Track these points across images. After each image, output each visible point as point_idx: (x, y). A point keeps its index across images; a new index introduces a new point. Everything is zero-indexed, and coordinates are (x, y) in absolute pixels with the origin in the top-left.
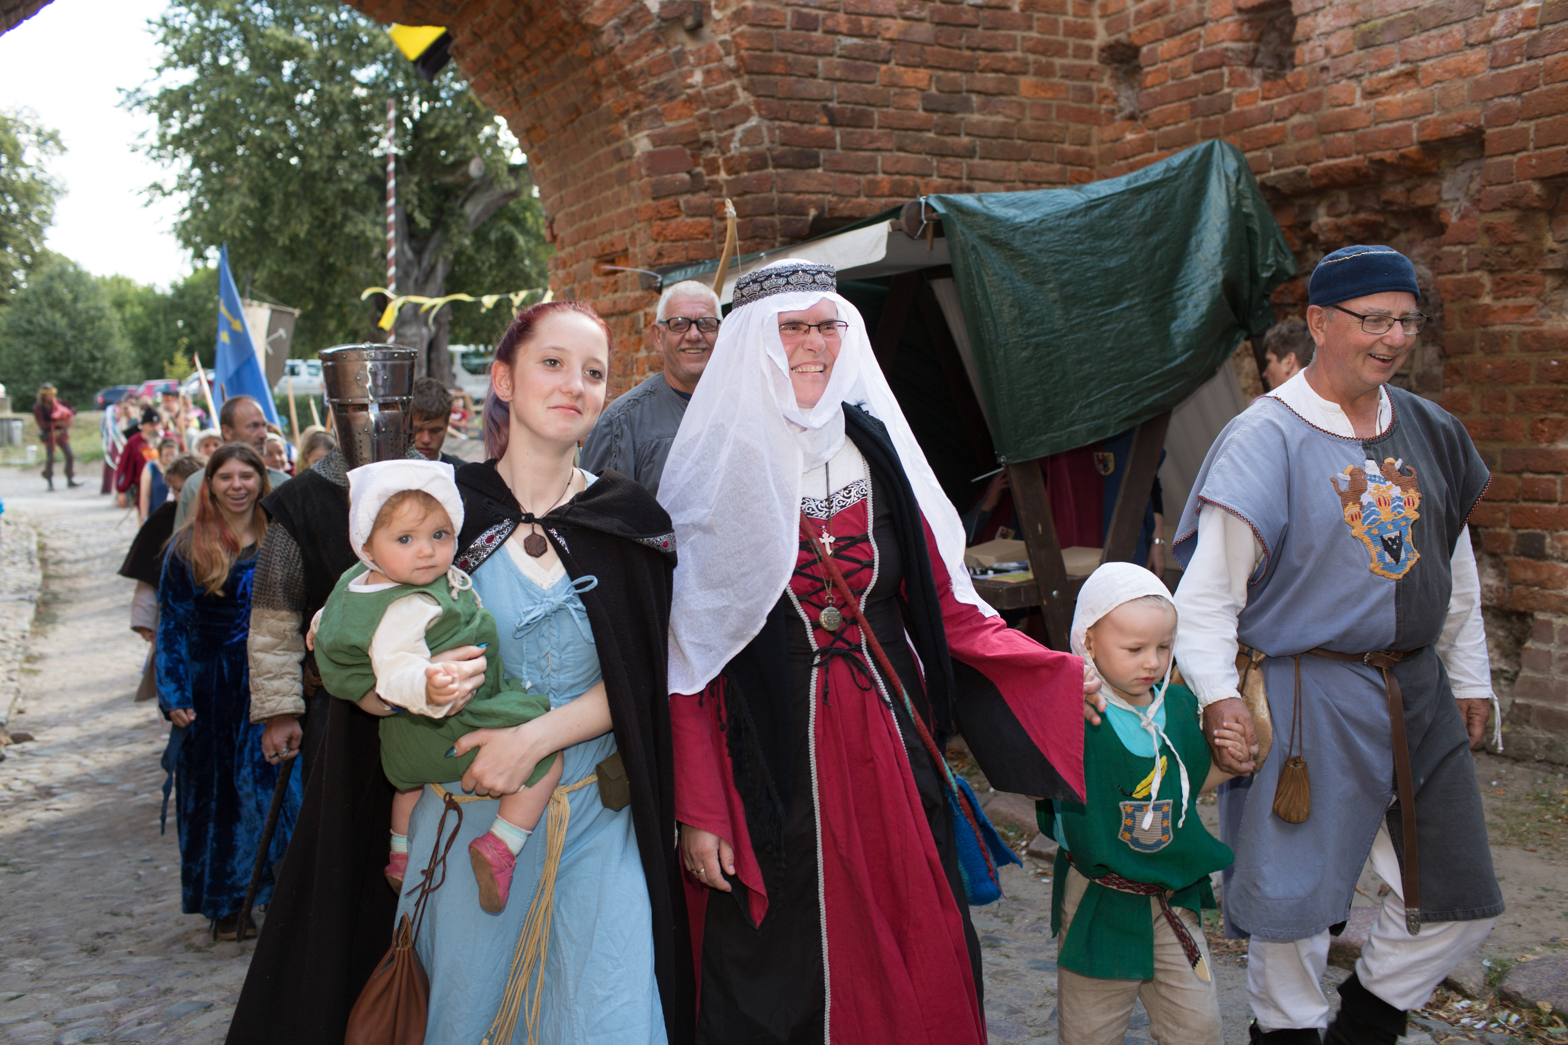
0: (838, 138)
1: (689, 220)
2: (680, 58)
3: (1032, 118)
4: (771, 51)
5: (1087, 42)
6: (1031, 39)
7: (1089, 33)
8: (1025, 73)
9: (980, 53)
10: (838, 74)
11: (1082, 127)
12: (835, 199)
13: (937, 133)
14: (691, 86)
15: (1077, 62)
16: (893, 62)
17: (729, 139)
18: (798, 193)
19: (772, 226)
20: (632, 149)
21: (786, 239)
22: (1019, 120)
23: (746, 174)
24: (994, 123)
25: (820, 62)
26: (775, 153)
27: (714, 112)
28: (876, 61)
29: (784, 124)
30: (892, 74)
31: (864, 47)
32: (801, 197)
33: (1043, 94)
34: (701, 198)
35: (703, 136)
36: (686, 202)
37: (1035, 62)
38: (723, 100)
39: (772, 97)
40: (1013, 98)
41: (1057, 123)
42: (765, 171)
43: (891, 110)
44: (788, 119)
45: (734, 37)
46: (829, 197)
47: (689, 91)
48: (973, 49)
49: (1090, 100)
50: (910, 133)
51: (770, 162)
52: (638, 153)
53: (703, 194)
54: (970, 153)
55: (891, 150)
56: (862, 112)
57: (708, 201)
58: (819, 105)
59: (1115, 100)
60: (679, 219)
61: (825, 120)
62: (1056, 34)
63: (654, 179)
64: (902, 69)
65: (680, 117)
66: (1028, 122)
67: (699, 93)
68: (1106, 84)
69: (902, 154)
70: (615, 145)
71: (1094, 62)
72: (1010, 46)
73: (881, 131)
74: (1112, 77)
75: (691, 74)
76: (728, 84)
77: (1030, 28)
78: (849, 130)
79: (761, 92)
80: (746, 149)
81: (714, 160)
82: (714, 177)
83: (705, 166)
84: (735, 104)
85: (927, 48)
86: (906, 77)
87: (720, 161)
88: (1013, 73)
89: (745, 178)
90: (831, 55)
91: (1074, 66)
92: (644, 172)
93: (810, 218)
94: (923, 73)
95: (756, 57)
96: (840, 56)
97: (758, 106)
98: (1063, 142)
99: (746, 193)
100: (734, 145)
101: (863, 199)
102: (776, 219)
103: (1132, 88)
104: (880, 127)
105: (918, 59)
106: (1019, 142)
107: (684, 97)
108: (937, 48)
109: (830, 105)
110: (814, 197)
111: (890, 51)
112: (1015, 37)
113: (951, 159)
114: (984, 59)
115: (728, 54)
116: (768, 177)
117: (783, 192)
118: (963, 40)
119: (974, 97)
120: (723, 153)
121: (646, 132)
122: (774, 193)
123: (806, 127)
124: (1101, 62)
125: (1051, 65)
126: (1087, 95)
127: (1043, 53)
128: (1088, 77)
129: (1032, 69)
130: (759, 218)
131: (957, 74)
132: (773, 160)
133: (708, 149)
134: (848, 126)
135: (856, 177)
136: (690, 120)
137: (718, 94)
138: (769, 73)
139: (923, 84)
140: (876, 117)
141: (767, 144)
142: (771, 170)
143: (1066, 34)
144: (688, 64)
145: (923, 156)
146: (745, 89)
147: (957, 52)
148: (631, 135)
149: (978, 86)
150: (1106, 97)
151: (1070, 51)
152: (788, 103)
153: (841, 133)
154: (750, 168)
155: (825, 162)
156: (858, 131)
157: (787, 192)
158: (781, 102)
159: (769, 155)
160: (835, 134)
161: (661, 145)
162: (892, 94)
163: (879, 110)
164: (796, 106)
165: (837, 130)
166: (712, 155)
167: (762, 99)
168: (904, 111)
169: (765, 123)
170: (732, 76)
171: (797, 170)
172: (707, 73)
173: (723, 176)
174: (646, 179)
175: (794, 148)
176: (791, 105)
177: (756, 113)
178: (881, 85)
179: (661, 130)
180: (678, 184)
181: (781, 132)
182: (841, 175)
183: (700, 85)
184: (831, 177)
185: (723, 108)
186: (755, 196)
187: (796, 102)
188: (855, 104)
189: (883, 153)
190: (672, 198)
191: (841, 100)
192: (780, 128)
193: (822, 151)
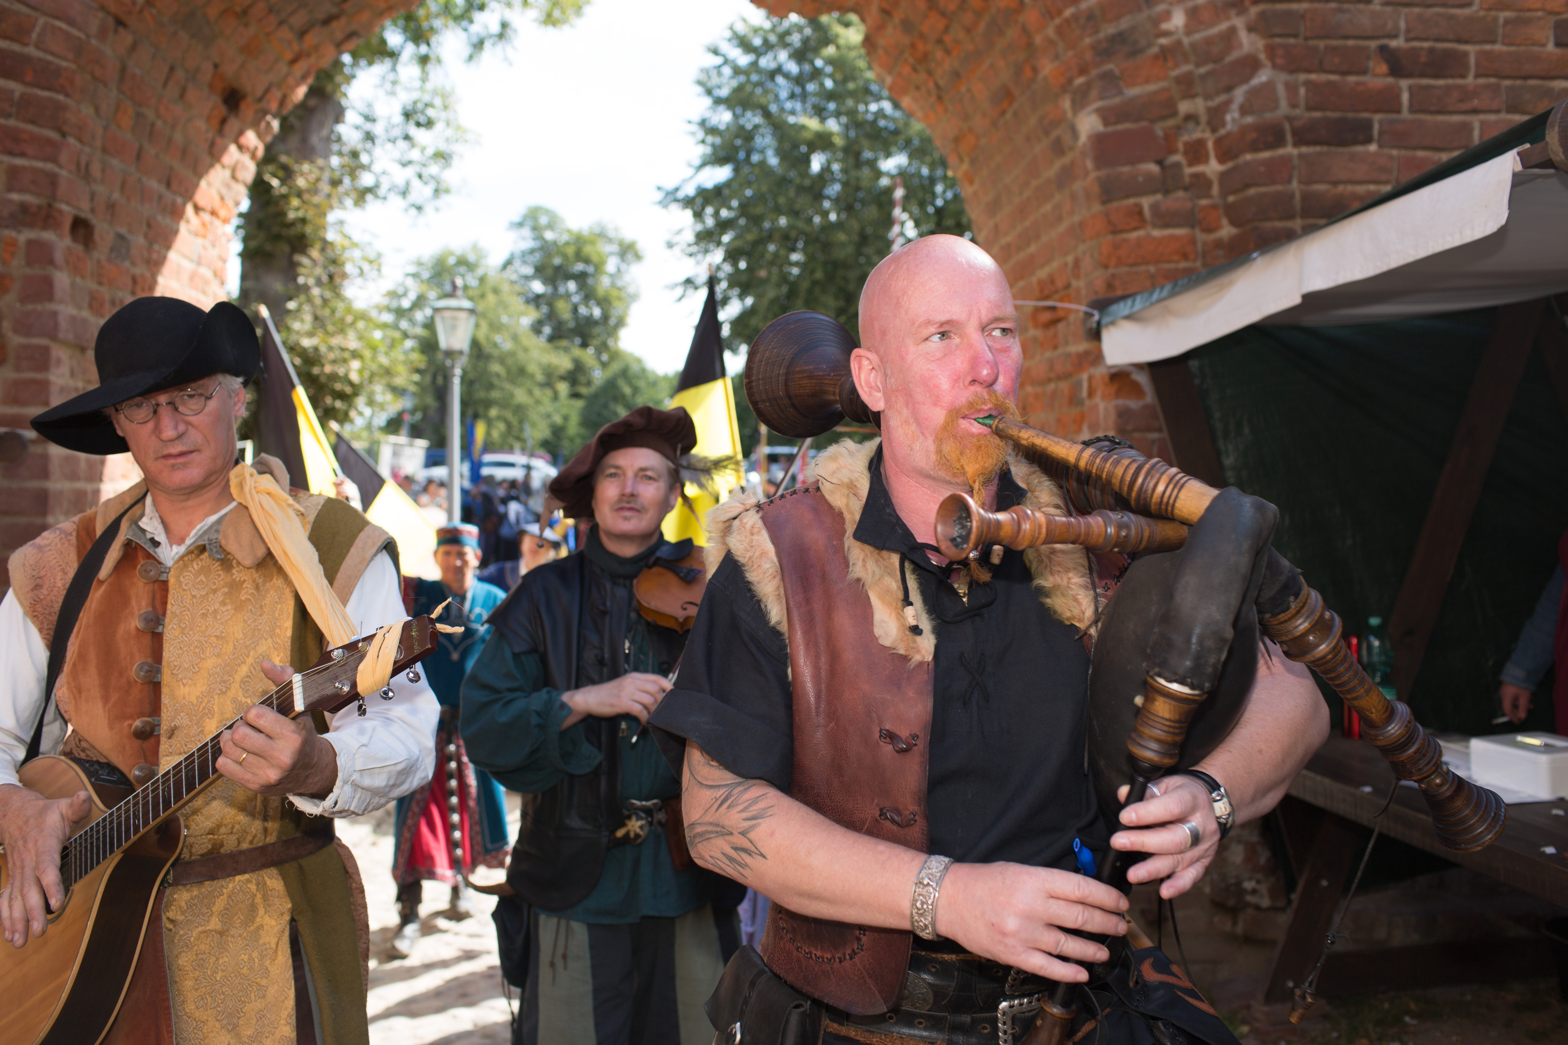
0: (1405, 97)
1: (1157, 233)
14: (1166, 34)
17: (1224, 107)
18: (1335, 183)
20: (1075, 134)
23: (1248, 157)
26: (1297, 124)
27: (1203, 70)
29: (1313, 77)
32: (1341, 188)
34: (1179, 200)
35: (1184, 107)
36: (1154, 207)
38: (1215, 50)
39: (1295, 36)
42: (1281, 151)
43: (1498, 47)
44: (1321, 69)
47: (1163, 41)
50: (1532, 82)
51: (1289, 137)
52: (1083, 138)
53: (1180, 194)
55: (1497, 111)
56: (1447, 54)
57: (1189, 205)
58: (1373, 44)
60: (1141, 233)
61: (1383, 68)
63: (1103, 173)
65: (1147, 81)
67: (1179, 43)
70: (1054, 135)
73: (1482, 81)
75: (1167, 16)
76: (1223, 26)
78: (1425, 81)
79: (1276, 31)
80: (1249, 120)
81: (1201, 143)
82: (1200, 168)
83: (1186, 153)
84: (1235, 55)
87: (1210, 145)
89: (1247, 164)
92: (1089, 164)
97: (1271, 51)
99: (1247, 186)
100: (1232, 116)
104: (1477, 76)
107: (1155, 50)
109: (1393, 44)
110: (1361, 189)
116: (1286, 161)
117: (1309, 182)
120: (1214, 130)
121: (1096, 106)
122: (1295, 185)
123: (1352, 79)
130: (1268, 225)
132: (1295, 133)
133: (1191, 125)
134: (1422, 75)
136: (1163, 84)
137: (1209, 41)
140: (1472, 61)
141: (1284, 108)
142: (1290, 150)
146: (1251, 29)
148: (1075, 113)
152: (1321, 44)
153: (1410, 88)
154: (1255, 147)
155: (1381, 133)
156: (1441, 82)
157: (1316, 182)
158: (1311, 43)
159: (1287, 127)
160: (1400, 90)
161: (1116, 123)
162: (1501, 21)
163: (1478, 48)
164: (1335, 49)
165: (1404, 83)
166: (1197, 135)
167: (1278, 40)
168: (1522, 48)
169: (1282, 77)
170: (1233, 12)
171: (1333, 149)
172: (1193, 14)
173: (1213, 167)
174: (1093, 175)
175: (1330, 114)
176: (1326, 48)
177: (1268, 64)
178: (1482, 8)
179: (1117, 100)
180: (1141, 179)
181: (1307, 91)
182: (1409, 153)
183: (1181, 30)
184: (1391, 157)
185: (1215, 62)
186: (1262, 189)
187: (1335, 43)
188: (1437, 40)
189: (1482, 117)
190: (1131, 201)
191: (1411, 35)
192: (1307, 83)
193: (1377, 118)
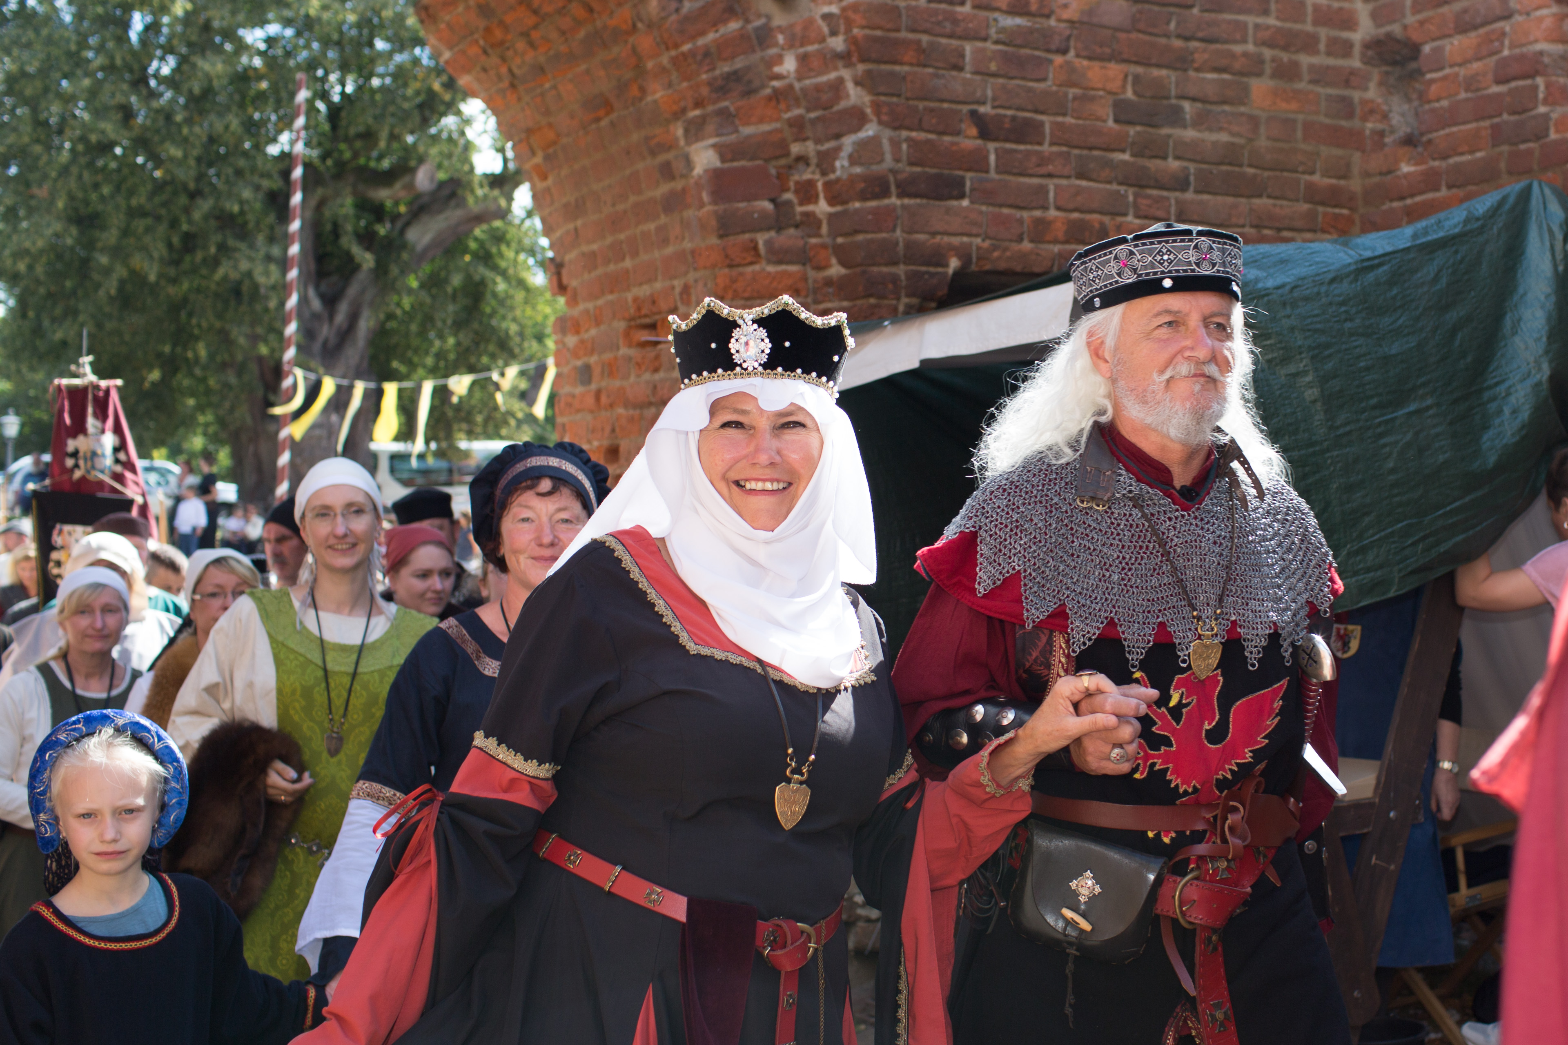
0: (992, 158)
1: (771, 269)
2: (764, 37)
3: (1269, 138)
4: (898, 30)
5: (1345, 35)
6: (1268, 27)
7: (1348, 22)
8: (1259, 74)
9: (1194, 44)
10: (993, 67)
11: (1339, 152)
12: (987, 244)
13: (1132, 155)
14: (779, 77)
15: (1331, 61)
16: (1072, 53)
17: (833, 153)
18: (934, 234)
19: (895, 279)
20: (689, 163)
21: (915, 301)
22: (1250, 140)
23: (857, 205)
24: (1215, 144)
25: (968, 48)
26: (900, 177)
27: (813, 115)
28: (1048, 51)
29: (914, 134)
30: (1070, 68)
31: (1031, 31)
32: (938, 238)
33: (1284, 105)
34: (790, 237)
35: (796, 149)
36: (768, 243)
37: (1273, 60)
38: (825, 97)
39: (899, 96)
40: (1242, 109)
41: (1303, 146)
42: (886, 201)
43: (1069, 120)
44: (921, 128)
45: (844, 9)
46: (978, 240)
47: (776, 84)
48: (1187, 39)
49: (1350, 115)
50: (1096, 153)
51: (893, 188)
52: (698, 170)
53: (792, 231)
54: (1182, 184)
55: (1068, 177)
56: (1027, 122)
57: (800, 243)
58: (965, 108)
59: (1385, 117)
60: (757, 267)
61: (974, 131)
62: (1303, 22)
63: (721, 207)
64: (1085, 63)
65: (761, 121)
66: (1263, 143)
67: (791, 87)
68: (1372, 93)
69: (1084, 183)
70: (662, 158)
71: (1356, 63)
72: (1238, 36)
73: (1055, 149)
74: (1381, 84)
75: (779, 60)
76: (833, 75)
77: (1266, 12)
78: (1009, 146)
79: (882, 89)
80: (858, 170)
81: (811, 184)
82: (810, 208)
83: (796, 192)
84: (843, 104)
85: (1122, 36)
86: (1090, 74)
87: (820, 185)
88: (1242, 74)
89: (857, 211)
90: (985, 39)
91: (1328, 68)
92: (705, 197)
93: (951, 271)
94: (1115, 69)
95: (876, 40)
96: (997, 42)
97: (877, 107)
98: (1312, 173)
99: (857, 232)
100: (841, 163)
101: (1027, 245)
102: (901, 270)
103: (1409, 100)
104: (1052, 144)
105: (1107, 50)
106: (1251, 171)
107: (768, 91)
108: (1134, 35)
109: (982, 109)
110: (956, 241)
111: (1068, 38)
112: (1245, 25)
113: (1155, 192)
114: (1200, 51)
115: (834, 33)
116: (891, 209)
117: (911, 232)
118: (1173, 25)
119: (1187, 106)
120: (824, 173)
121: (712, 141)
122: (898, 232)
123: (947, 139)
124: (1365, 63)
125: (1296, 64)
126: (1346, 108)
127: (1285, 48)
128: (1347, 84)
129: (1268, 69)
130: (875, 269)
131: (1164, 72)
132: (898, 186)
133: (801, 166)
134: (1006, 140)
135: (1018, 214)
136: (776, 125)
137: (818, 88)
138: (895, 62)
139: (1114, 86)
140: (1047, 129)
141: (889, 161)
142: (894, 200)
143: (1316, 23)
144: (776, 44)
145: (1115, 187)
146: (857, 83)
147: (1163, 41)
148: (689, 143)
149: (1193, 91)
150: (1372, 112)
151: (1322, 47)
152: (921, 105)
153: (996, 150)
154: (864, 196)
155: (972, 190)
156: (1022, 147)
157: (917, 232)
158: (911, 102)
159: (891, 179)
160: (988, 152)
161: (732, 160)
162: (1070, 96)
163: (1052, 118)
164: (932, 110)
165: (991, 146)
166: (807, 176)
167: (883, 98)
168: (1088, 122)
169: (887, 133)
170: (840, 64)
171: (932, 202)
172: (803, 60)
173: (822, 207)
174: (709, 208)
175: (928, 170)
176: (925, 109)
177: (875, 119)
178: (1054, 84)
179: (733, 138)
180: (756, 215)
181: (909, 147)
182: (996, 210)
183: (793, 75)
184: (981, 213)
185: (825, 109)
186: (870, 236)
187: (932, 105)
188: (1018, 109)
189: (1056, 181)
190: (747, 236)
191: (997, 103)
192: (908, 140)
193: (969, 175)
